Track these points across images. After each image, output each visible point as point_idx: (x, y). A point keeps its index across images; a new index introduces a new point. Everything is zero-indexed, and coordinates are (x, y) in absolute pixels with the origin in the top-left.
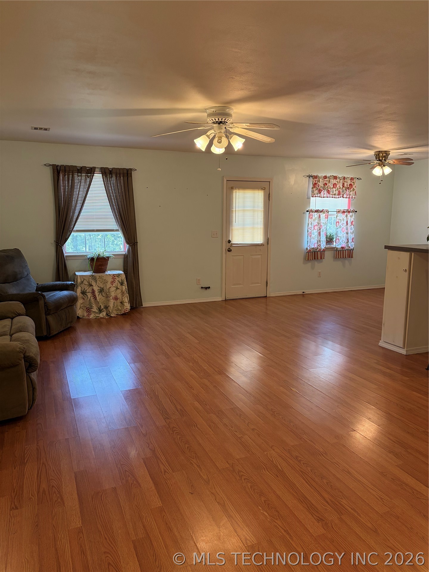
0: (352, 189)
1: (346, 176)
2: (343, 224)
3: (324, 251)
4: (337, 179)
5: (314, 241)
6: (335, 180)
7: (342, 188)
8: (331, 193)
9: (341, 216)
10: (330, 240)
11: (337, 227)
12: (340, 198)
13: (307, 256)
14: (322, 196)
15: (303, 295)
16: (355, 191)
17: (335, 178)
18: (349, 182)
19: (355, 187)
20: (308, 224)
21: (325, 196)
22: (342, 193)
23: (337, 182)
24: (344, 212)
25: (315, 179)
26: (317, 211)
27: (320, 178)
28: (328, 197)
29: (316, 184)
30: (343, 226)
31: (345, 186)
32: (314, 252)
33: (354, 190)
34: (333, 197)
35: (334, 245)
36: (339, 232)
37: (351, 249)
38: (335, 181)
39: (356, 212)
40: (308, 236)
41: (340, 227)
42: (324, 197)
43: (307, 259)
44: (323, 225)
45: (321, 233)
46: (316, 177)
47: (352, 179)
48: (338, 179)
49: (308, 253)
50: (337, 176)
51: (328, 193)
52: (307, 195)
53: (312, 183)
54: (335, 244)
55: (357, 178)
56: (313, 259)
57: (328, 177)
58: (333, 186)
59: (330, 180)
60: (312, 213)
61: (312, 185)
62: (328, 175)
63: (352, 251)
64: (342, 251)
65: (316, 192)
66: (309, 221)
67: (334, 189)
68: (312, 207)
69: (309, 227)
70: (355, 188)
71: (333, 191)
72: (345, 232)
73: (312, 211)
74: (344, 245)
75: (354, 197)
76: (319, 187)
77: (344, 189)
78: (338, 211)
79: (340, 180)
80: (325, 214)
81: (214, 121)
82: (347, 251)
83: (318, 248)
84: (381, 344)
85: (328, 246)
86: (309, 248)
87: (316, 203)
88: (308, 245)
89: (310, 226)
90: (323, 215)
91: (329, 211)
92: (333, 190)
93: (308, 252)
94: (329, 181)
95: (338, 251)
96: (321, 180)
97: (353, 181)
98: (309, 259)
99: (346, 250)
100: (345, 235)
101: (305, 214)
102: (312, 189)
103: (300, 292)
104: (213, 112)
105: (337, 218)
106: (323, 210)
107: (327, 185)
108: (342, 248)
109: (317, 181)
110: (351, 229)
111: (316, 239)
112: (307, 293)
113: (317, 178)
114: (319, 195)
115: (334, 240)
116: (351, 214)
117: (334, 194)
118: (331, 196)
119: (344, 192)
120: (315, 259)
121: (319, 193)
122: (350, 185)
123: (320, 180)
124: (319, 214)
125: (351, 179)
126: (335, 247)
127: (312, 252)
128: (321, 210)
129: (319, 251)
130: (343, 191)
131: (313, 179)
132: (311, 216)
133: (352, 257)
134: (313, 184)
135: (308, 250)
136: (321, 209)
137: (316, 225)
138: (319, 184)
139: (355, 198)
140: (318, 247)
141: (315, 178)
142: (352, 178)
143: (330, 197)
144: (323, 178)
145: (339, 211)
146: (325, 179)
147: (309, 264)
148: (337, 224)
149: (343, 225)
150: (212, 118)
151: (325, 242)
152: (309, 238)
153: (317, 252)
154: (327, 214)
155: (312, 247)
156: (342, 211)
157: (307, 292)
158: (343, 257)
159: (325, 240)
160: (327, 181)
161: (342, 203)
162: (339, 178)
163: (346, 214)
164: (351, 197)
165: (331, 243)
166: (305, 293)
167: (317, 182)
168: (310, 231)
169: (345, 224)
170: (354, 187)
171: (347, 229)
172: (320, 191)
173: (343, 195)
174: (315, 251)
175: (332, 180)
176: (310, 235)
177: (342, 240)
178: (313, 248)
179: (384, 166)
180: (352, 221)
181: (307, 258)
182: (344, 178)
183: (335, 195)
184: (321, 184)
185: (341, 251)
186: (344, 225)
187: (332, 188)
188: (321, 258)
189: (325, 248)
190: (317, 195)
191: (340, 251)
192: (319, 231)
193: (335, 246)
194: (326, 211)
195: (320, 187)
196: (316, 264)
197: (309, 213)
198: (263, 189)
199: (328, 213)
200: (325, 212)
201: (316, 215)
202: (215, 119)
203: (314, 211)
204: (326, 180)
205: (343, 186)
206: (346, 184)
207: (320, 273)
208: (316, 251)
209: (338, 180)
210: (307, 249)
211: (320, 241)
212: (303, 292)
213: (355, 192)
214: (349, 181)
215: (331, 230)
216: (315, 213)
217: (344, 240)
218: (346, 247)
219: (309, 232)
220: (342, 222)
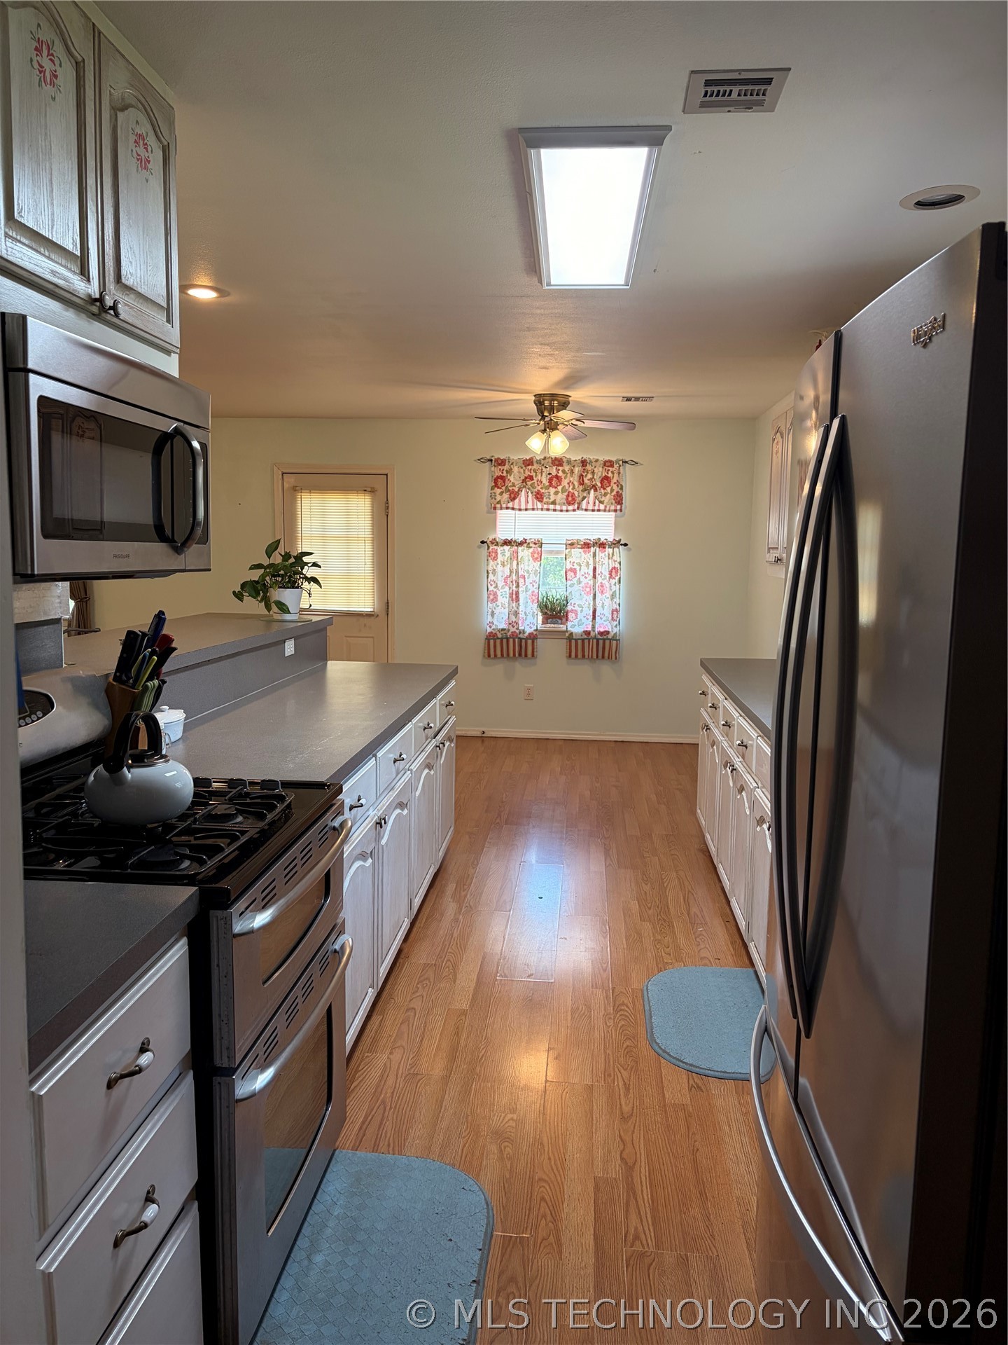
1: (590, 458)
3: (533, 637)
4: (562, 466)
6: (556, 467)
8: (546, 499)
9: (580, 556)
10: (554, 612)
11: (569, 583)
12: (577, 512)
13: (491, 646)
14: (523, 507)
15: (484, 739)
17: (558, 462)
18: (600, 472)
20: (488, 573)
21: (529, 506)
22: (576, 500)
23: (564, 472)
24: (586, 546)
25: (502, 468)
26: (507, 543)
27: (512, 464)
29: (501, 478)
30: (587, 581)
31: (588, 481)
33: (613, 491)
34: (553, 510)
35: (569, 625)
36: (577, 595)
37: (614, 638)
38: (555, 471)
39: (626, 545)
41: (579, 581)
42: (526, 510)
43: (486, 655)
44: (526, 576)
45: (522, 595)
46: (501, 462)
47: (608, 464)
48: (564, 464)
49: (487, 641)
50: (561, 459)
51: (537, 498)
53: (491, 477)
54: (569, 622)
55: (625, 462)
56: (517, 655)
57: (536, 462)
58: (551, 482)
59: (545, 468)
60: (496, 547)
61: (491, 481)
63: (616, 643)
64: (587, 641)
65: (503, 497)
66: (490, 565)
67: (553, 490)
68: (502, 533)
69: (490, 581)
70: (614, 486)
71: (549, 495)
73: (495, 542)
74: (586, 626)
76: (509, 485)
77: (582, 488)
78: (570, 542)
79: (573, 467)
80: (531, 550)
85: (550, 627)
86: (489, 630)
87: (509, 523)
89: (494, 577)
90: (524, 552)
91: (542, 544)
92: (549, 493)
93: (488, 638)
94: (543, 470)
95: (573, 642)
96: (516, 469)
97: (611, 469)
98: (493, 656)
99: (610, 640)
101: (474, 550)
102: (492, 491)
105: (569, 560)
106: (526, 540)
107: (533, 480)
108: (584, 633)
109: (505, 471)
112: (493, 734)
113: (504, 465)
114: (510, 505)
116: (608, 550)
117: (552, 501)
118: (546, 506)
121: (513, 500)
122: (605, 478)
123: (512, 469)
124: (514, 549)
125: (605, 465)
126: (567, 631)
127: (502, 639)
128: (519, 541)
131: (494, 466)
132: (494, 555)
133: (615, 658)
134: (494, 478)
135: (488, 633)
136: (518, 538)
138: (510, 478)
141: (500, 465)
142: (605, 462)
143: (542, 509)
144: (523, 464)
145: (572, 544)
146: (529, 465)
147: (498, 668)
148: (570, 574)
149: (586, 578)
151: (538, 617)
154: (539, 549)
156: (582, 543)
157: (494, 732)
158: (591, 656)
159: (538, 612)
160: (533, 470)
161: (601, 524)
162: (569, 462)
163: (592, 549)
165: (560, 621)
166: (487, 735)
167: (503, 475)
169: (593, 575)
172: (514, 496)
173: (579, 504)
175: (550, 468)
177: (584, 614)
180: (613, 569)
181: (486, 651)
182: (585, 462)
183: (554, 503)
184: (515, 479)
185: (583, 640)
186: (589, 578)
187: (547, 488)
188: (533, 655)
189: (537, 630)
191: (580, 642)
192: (516, 589)
193: (566, 629)
194: (535, 544)
195: (513, 485)
196: (519, 666)
197: (489, 547)
198: (372, 491)
199: (541, 547)
200: (532, 545)
201: (507, 551)
203: (503, 541)
204: (530, 467)
205: (582, 482)
206: (589, 477)
207: (529, 689)
209: (565, 468)
210: (484, 630)
211: (516, 614)
214: (601, 469)
215: (555, 589)
216: (504, 547)
217: (588, 614)
219: (490, 592)
220: (584, 569)
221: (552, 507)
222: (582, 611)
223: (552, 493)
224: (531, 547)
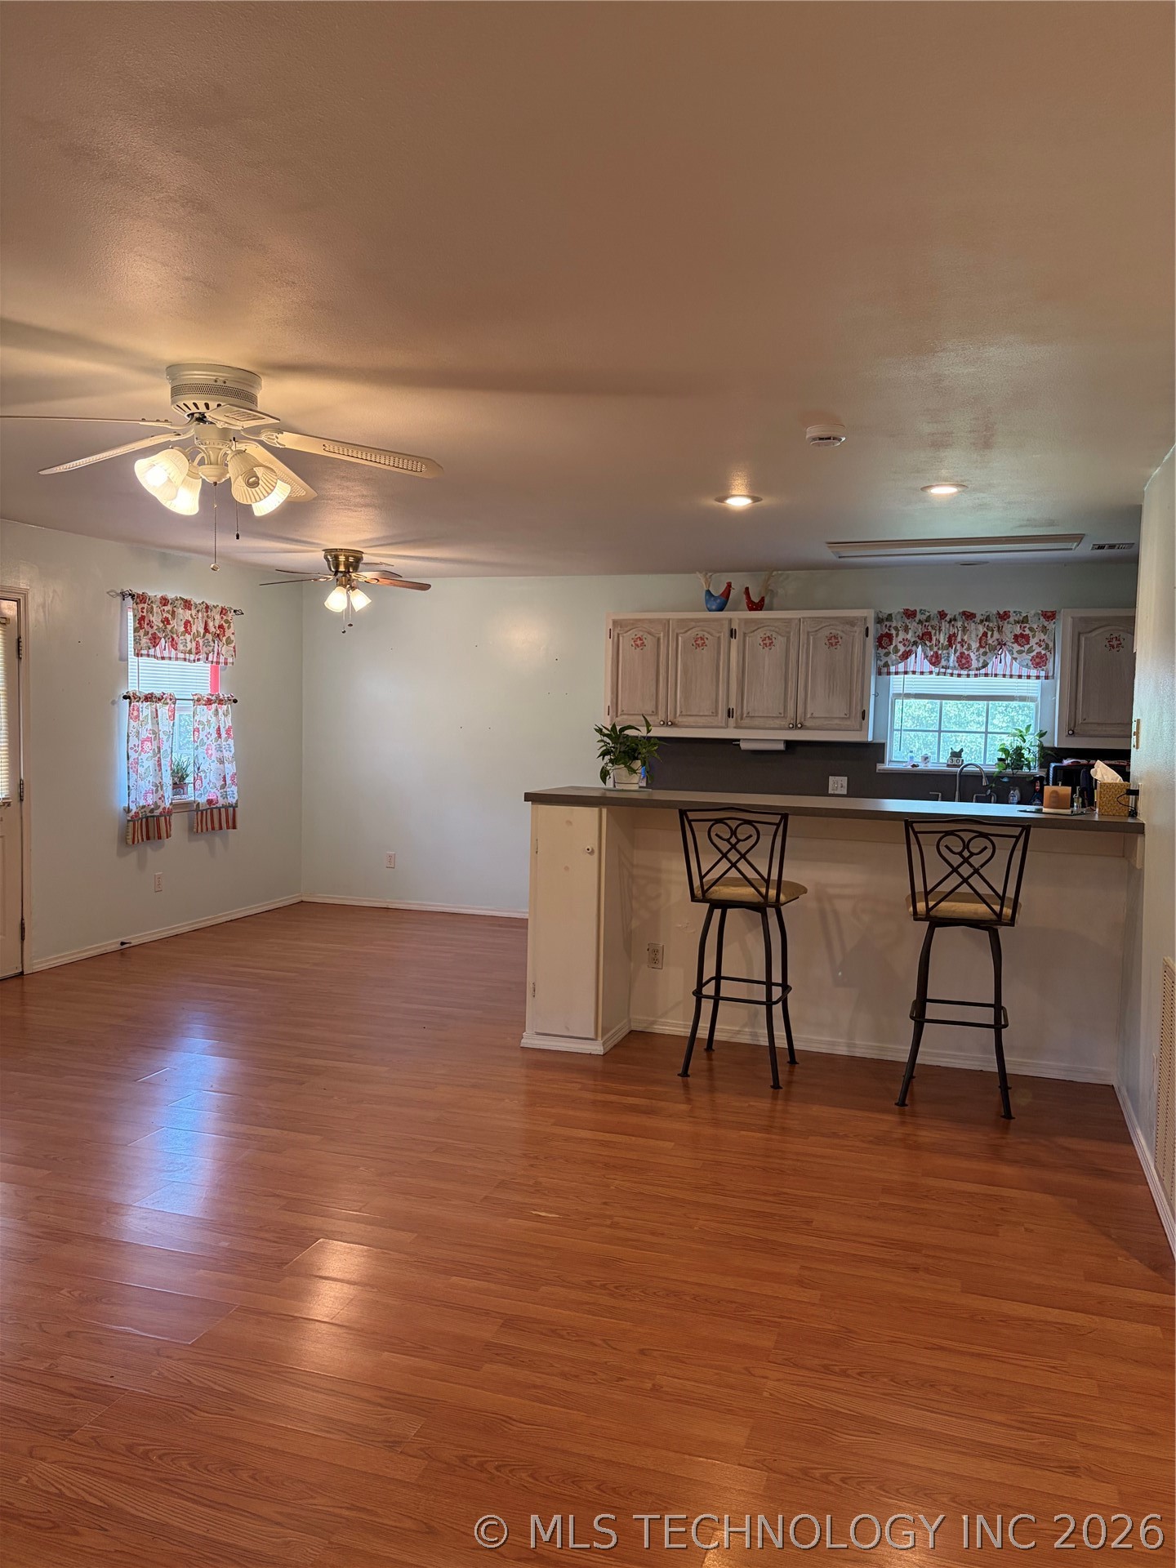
0: (224, 638)
1: (211, 603)
2: (209, 736)
3: (170, 812)
4: (191, 610)
5: (146, 785)
6: (187, 611)
7: (204, 636)
8: (181, 647)
9: (206, 713)
10: (180, 781)
11: (196, 745)
12: (197, 663)
13: (131, 830)
14: (161, 655)
15: (125, 952)
16: (233, 645)
17: (187, 604)
18: (218, 619)
19: (233, 634)
20: (128, 736)
21: (166, 654)
22: (204, 650)
23: (192, 616)
24: (209, 702)
25: (142, 605)
26: (149, 698)
27: (152, 602)
29: (143, 618)
30: (209, 742)
31: (212, 629)
32: (147, 818)
33: (229, 642)
34: (185, 659)
35: (190, 795)
36: (200, 758)
37: (231, 806)
38: (186, 615)
39: (235, 701)
40: (131, 771)
41: (203, 744)
42: (163, 658)
43: (130, 842)
44: (165, 738)
45: (163, 761)
46: (142, 599)
47: (223, 611)
48: (193, 608)
49: (131, 823)
50: (190, 601)
51: (172, 645)
52: (120, 650)
53: (135, 616)
54: (190, 788)
55: (235, 611)
56: (144, 840)
57: (170, 601)
58: (185, 627)
59: (175, 609)
60: (137, 704)
61: (134, 621)
62: (171, 596)
63: (234, 810)
64: (209, 811)
65: (144, 641)
66: (131, 726)
67: (188, 637)
68: (136, 685)
69: (131, 745)
70: (232, 637)
71: (186, 643)
72: (213, 758)
73: (136, 697)
74: (214, 793)
75: (230, 660)
76: (152, 627)
77: (209, 637)
78: (196, 698)
79: (198, 611)
80: (167, 707)
82: (223, 810)
83: (158, 807)
85: (178, 799)
86: (134, 809)
88: (132, 798)
89: (134, 741)
90: (164, 710)
91: (176, 699)
92: (185, 640)
93: (133, 820)
94: (174, 612)
95: (200, 813)
96: (155, 608)
97: (225, 617)
98: (136, 842)
99: (218, 808)
100: (215, 765)
101: (116, 705)
102: (136, 634)
103: (112, 945)
104: (216, 381)
105: (195, 718)
106: (164, 694)
107: (169, 623)
108: (210, 802)
109: (145, 611)
110: (229, 747)
111: (151, 779)
112: (135, 942)
113: (145, 603)
114: (151, 651)
115: (190, 779)
116: (225, 707)
117: (188, 649)
118: (181, 655)
119: (210, 646)
120: (148, 838)
121: (154, 646)
122: (221, 627)
123: (152, 608)
124: (154, 706)
125: (222, 613)
126: (194, 802)
127: (141, 819)
128: (158, 696)
129: (161, 815)
130: (207, 644)
131: (137, 604)
132: (135, 713)
133: (234, 827)
134: (137, 618)
135: (132, 813)
136: (157, 692)
137: (148, 739)
138: (151, 619)
139: (233, 663)
140: (160, 803)
141: (140, 601)
142: (223, 609)
143: (177, 659)
144: (161, 603)
145: (199, 700)
146: (164, 605)
147: (133, 856)
148: (196, 734)
149: (208, 739)
151: (171, 787)
152: (133, 776)
153: (158, 817)
154: (173, 706)
155: (141, 804)
156: (205, 699)
157: (135, 939)
158: (213, 828)
159: (171, 782)
160: (168, 612)
162: (196, 606)
163: (214, 706)
164: (222, 660)
166: (131, 945)
167: (144, 614)
168: (136, 755)
169: (215, 735)
170: (228, 633)
171: (219, 749)
172: (155, 641)
173: (206, 654)
174: (149, 814)
175: (180, 611)
176: (133, 766)
177: (209, 780)
178: (144, 807)
179: (353, 588)
180: (230, 728)
181: (130, 837)
182: (207, 607)
183: (190, 652)
184: (156, 620)
185: (206, 810)
186: (210, 739)
187: (183, 634)
188: (160, 835)
189: (171, 804)
190: (146, 652)
191: (204, 812)
192: (158, 756)
193: (193, 799)
194: (171, 699)
195: (155, 627)
196: (149, 851)
197: (130, 703)
198: (3, 622)
199: (175, 704)
200: (168, 701)
201: (146, 709)
203: (142, 696)
204: (166, 608)
205: (206, 630)
206: (211, 624)
207: (159, 878)
208: (153, 816)
209: (194, 612)
210: (128, 810)
211: (161, 786)
212: (123, 944)
213: (234, 648)
214: (218, 617)
215: (184, 757)
216: (144, 703)
217: (213, 780)
218: (220, 799)
219: (131, 760)
220: (207, 730)
221: (185, 656)
222: (206, 777)
223: (188, 641)
224: (167, 704)
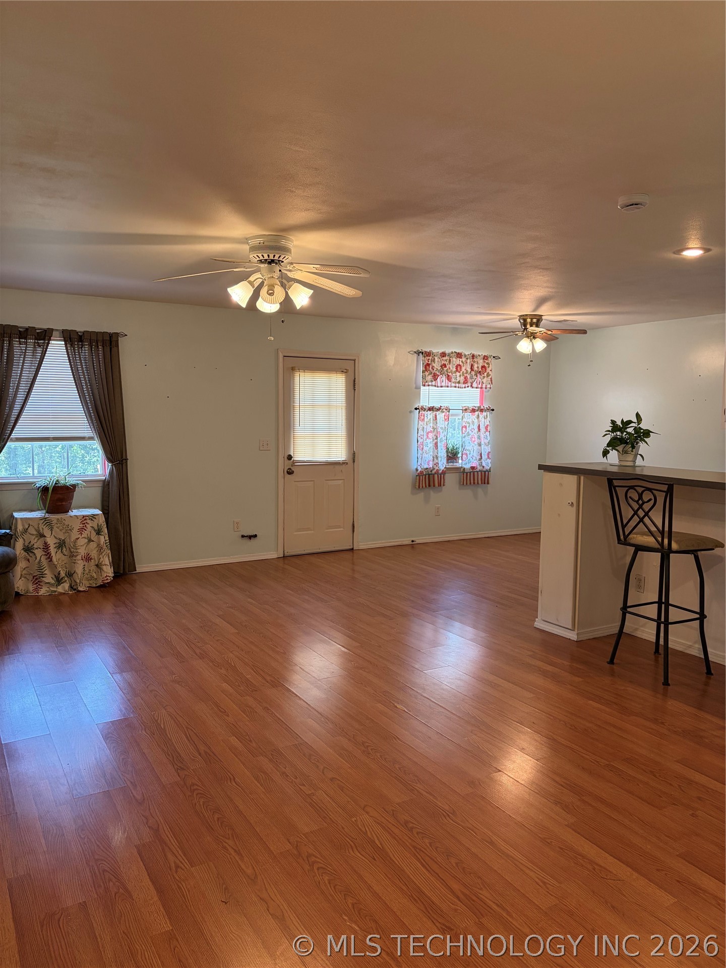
0: (486, 374)
1: (476, 353)
2: (473, 430)
3: (444, 473)
4: (462, 358)
5: (428, 457)
6: (458, 359)
7: (471, 372)
8: (453, 380)
9: (470, 418)
10: (452, 456)
11: (463, 435)
12: (467, 389)
13: (418, 480)
14: (439, 385)
15: (413, 545)
16: (490, 377)
17: (459, 355)
18: (481, 363)
19: (491, 370)
20: (418, 430)
21: (443, 384)
22: (470, 381)
23: (462, 361)
24: (473, 411)
25: (428, 358)
26: (431, 409)
27: (434, 356)
28: (448, 387)
29: (428, 365)
30: (472, 434)
31: (475, 368)
32: (429, 475)
33: (488, 375)
34: (455, 387)
35: (460, 463)
36: (467, 444)
37: (487, 471)
38: (458, 361)
39: (493, 410)
40: (419, 449)
41: (468, 433)
42: (441, 387)
43: (417, 487)
44: (441, 431)
45: (439, 444)
46: (428, 354)
47: (485, 358)
48: (463, 357)
49: (418, 477)
50: (461, 353)
51: (448, 379)
52: (416, 383)
53: (423, 364)
54: (460, 461)
55: (494, 357)
56: (427, 486)
57: (447, 354)
58: (457, 369)
59: (451, 359)
60: (424, 412)
61: (423, 367)
62: (448, 351)
63: (488, 473)
64: (472, 473)
65: (429, 378)
66: (420, 424)
67: (458, 374)
68: (424, 402)
69: (419, 435)
70: (490, 373)
71: (456, 377)
72: (476, 443)
73: (423, 409)
74: (475, 463)
75: (489, 386)
76: (433, 369)
77: (473, 373)
78: (464, 408)
79: (467, 359)
80: (444, 414)
81: (261, 258)
82: (480, 473)
83: (434, 469)
84: (539, 624)
85: (450, 465)
86: (420, 469)
87: (429, 395)
88: (419, 464)
89: (421, 432)
90: (441, 416)
91: (450, 409)
92: (456, 375)
93: (419, 475)
94: (450, 360)
95: (465, 474)
96: (436, 359)
97: (487, 361)
98: (421, 487)
99: (478, 472)
100: (476, 447)
101: (412, 413)
102: (424, 374)
103: (407, 541)
104: (260, 243)
105: (463, 420)
106: (441, 407)
107: (446, 367)
108: (473, 468)
109: (430, 361)
110: (486, 438)
111: (432, 453)
112: (418, 542)
113: (430, 356)
114: (434, 383)
115: (460, 455)
116: (485, 414)
117: (458, 381)
118: (453, 385)
119: (473, 378)
120: (429, 486)
121: (435, 380)
122: (483, 367)
123: (434, 359)
124: (434, 414)
125: (484, 359)
126: (462, 467)
127: (426, 475)
128: (437, 408)
129: (435, 473)
130: (472, 378)
131: (425, 357)
132: (422, 417)
133: (488, 483)
134: (424, 365)
135: (419, 471)
136: (437, 405)
137: (431, 432)
138: (433, 365)
139: (490, 388)
140: (435, 466)
141: (427, 356)
142: (485, 356)
143: (451, 387)
144: (441, 356)
145: (466, 410)
146: (443, 357)
147: (421, 495)
148: (464, 429)
149: (472, 432)
150: (259, 253)
151: (445, 459)
152: (420, 452)
153: (434, 475)
154: (448, 413)
155: (425, 467)
156: (471, 409)
157: (419, 540)
158: (474, 483)
159: (446, 456)
160: (446, 360)
161: (471, 396)
162: (465, 356)
163: (476, 413)
164: (484, 386)
165: (455, 461)
166: (416, 543)
167: (430, 363)
168: (422, 440)
169: (477, 430)
170: (488, 370)
171: (479, 437)
172: (435, 377)
173: (472, 383)
174: (430, 473)
175: (454, 359)
176: (420, 447)
177: (471, 455)
178: (427, 469)
179: (534, 338)
180: (488, 425)
181: (417, 484)
182: (473, 356)
183: (459, 382)
184: (437, 365)
185: (470, 473)
186: (474, 432)
187: (455, 372)
188: (440, 485)
189: (445, 468)
190: (430, 384)
191: (469, 473)
192: (436, 441)
193: (461, 466)
194: (446, 410)
195: (435, 370)
196: (432, 494)
197: (419, 412)
198: (344, 371)
199: (449, 412)
200: (444, 410)
201: (430, 415)
202: (262, 255)
203: (427, 408)
204: (444, 358)
205: (472, 369)
206: (476, 366)
207: (438, 508)
208: (431, 474)
209: (464, 359)
210: (417, 470)
211: (437, 458)
212: (413, 541)
213: (491, 379)
214: (482, 361)
215: (455, 439)
216: (429, 412)
217: (476, 456)
218: (478, 466)
219: (419, 443)
220: (472, 426)
221: (457, 385)
223: (458, 376)
224: (444, 412)
